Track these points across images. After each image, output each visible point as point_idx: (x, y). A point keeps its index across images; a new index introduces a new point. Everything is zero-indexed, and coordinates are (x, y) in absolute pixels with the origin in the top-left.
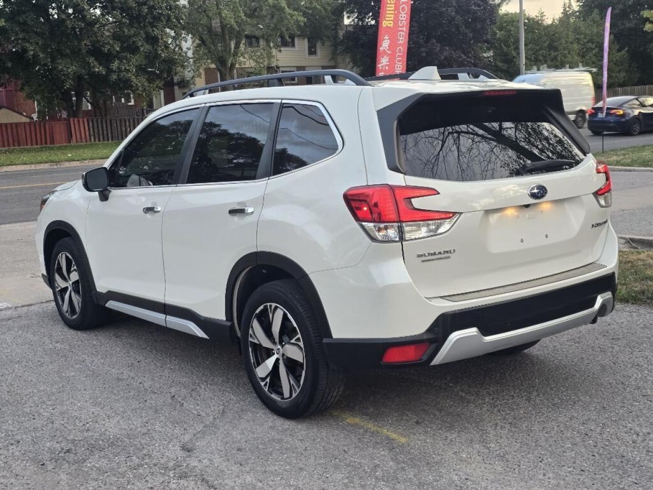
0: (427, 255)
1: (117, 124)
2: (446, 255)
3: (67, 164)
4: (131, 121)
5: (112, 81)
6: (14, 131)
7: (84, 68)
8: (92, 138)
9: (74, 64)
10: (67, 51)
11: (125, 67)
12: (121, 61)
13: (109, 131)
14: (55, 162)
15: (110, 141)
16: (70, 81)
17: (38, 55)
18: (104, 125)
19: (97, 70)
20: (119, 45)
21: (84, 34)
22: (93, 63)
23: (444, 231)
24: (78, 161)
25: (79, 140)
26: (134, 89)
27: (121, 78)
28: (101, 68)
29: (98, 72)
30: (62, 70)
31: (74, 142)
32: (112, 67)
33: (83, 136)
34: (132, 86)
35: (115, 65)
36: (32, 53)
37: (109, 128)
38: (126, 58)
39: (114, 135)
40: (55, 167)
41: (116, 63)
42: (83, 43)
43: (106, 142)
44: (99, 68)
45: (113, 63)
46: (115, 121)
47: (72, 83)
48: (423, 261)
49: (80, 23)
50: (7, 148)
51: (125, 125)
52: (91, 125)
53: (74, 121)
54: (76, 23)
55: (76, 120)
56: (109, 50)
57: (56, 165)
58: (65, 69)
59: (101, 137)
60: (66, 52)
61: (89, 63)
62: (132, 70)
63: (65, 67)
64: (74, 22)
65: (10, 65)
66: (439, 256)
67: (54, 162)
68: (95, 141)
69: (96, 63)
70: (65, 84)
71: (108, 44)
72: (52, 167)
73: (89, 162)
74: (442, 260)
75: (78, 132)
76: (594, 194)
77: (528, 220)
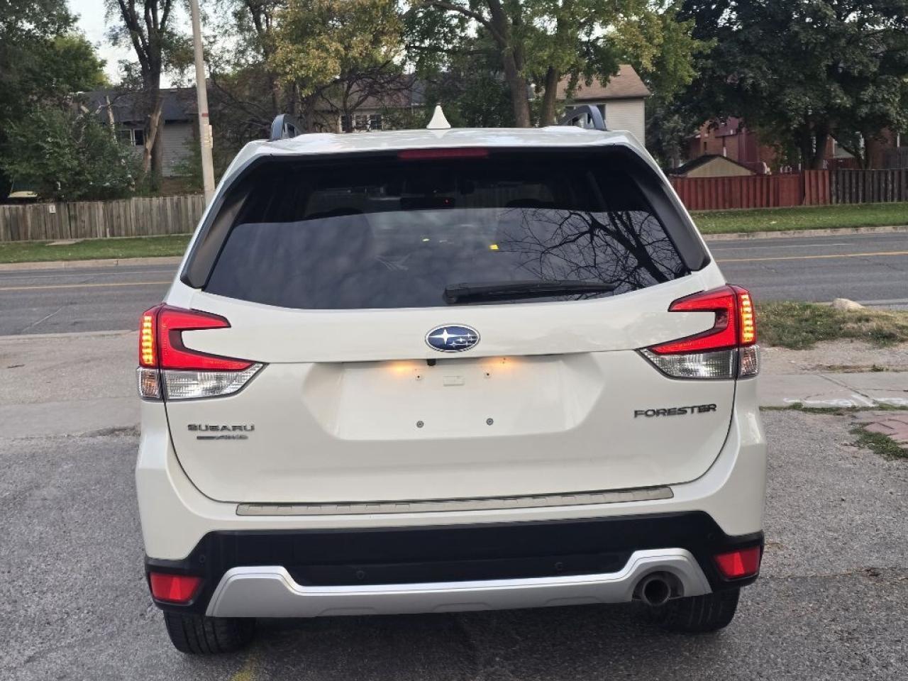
0: (204, 428)
1: (873, 177)
2: (238, 433)
3: (763, 236)
4: (896, 173)
5: (861, 116)
6: (727, 188)
7: (822, 99)
8: (834, 198)
9: (809, 94)
10: (801, 76)
11: (883, 96)
12: (878, 87)
13: (861, 188)
14: (747, 232)
15: (860, 202)
16: (800, 118)
17: (759, 84)
18: (854, 181)
19: (839, 101)
20: (878, 63)
21: (827, 51)
22: (835, 91)
23: (232, 391)
24: (779, 230)
25: (814, 201)
26: (893, 127)
27: (875, 112)
28: (845, 99)
29: (840, 104)
30: (790, 104)
31: (806, 204)
32: (862, 97)
33: (821, 195)
34: (890, 123)
35: (867, 94)
36: (750, 81)
37: (860, 184)
38: (886, 83)
39: (867, 193)
40: (746, 238)
41: (870, 90)
42: (822, 64)
43: (854, 204)
44: (842, 99)
45: (865, 90)
46: (871, 175)
47: (803, 121)
48: (199, 438)
49: (819, 36)
50: (708, 211)
51: (886, 180)
52: (834, 178)
53: (810, 174)
54: (813, 36)
55: (813, 172)
56: (861, 72)
57: (748, 236)
58: (795, 102)
59: (847, 196)
60: (798, 77)
61: (829, 91)
62: (894, 100)
63: (795, 98)
64: (811, 35)
65: (722, 99)
66: (225, 433)
67: (745, 232)
68: (837, 202)
69: (839, 92)
70: (792, 123)
71: (861, 62)
72: (742, 238)
73: (794, 234)
74: (231, 441)
75: (814, 190)
76: (642, 351)
77: (445, 388)
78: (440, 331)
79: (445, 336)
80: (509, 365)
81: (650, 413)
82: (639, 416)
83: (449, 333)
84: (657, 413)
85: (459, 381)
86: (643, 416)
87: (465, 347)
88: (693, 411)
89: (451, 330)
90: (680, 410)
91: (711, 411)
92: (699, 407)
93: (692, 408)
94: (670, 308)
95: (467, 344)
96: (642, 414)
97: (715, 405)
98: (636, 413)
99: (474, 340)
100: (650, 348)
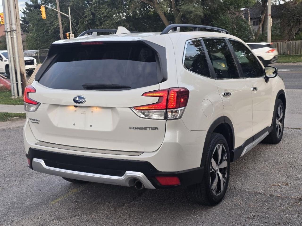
0: (32, 119)
2: (37, 122)
76: (131, 108)
77: (81, 114)
78: (76, 98)
79: (77, 99)
80: (98, 109)
81: (135, 128)
82: (131, 129)
83: (78, 98)
84: (137, 128)
85: (85, 113)
86: (132, 129)
87: (81, 103)
88: (149, 129)
89: (79, 97)
90: (145, 128)
91: (156, 130)
92: (152, 128)
93: (149, 128)
94: (142, 95)
95: (82, 102)
96: (132, 128)
97: (158, 128)
98: (130, 128)
99: (85, 101)
100: (134, 107)
